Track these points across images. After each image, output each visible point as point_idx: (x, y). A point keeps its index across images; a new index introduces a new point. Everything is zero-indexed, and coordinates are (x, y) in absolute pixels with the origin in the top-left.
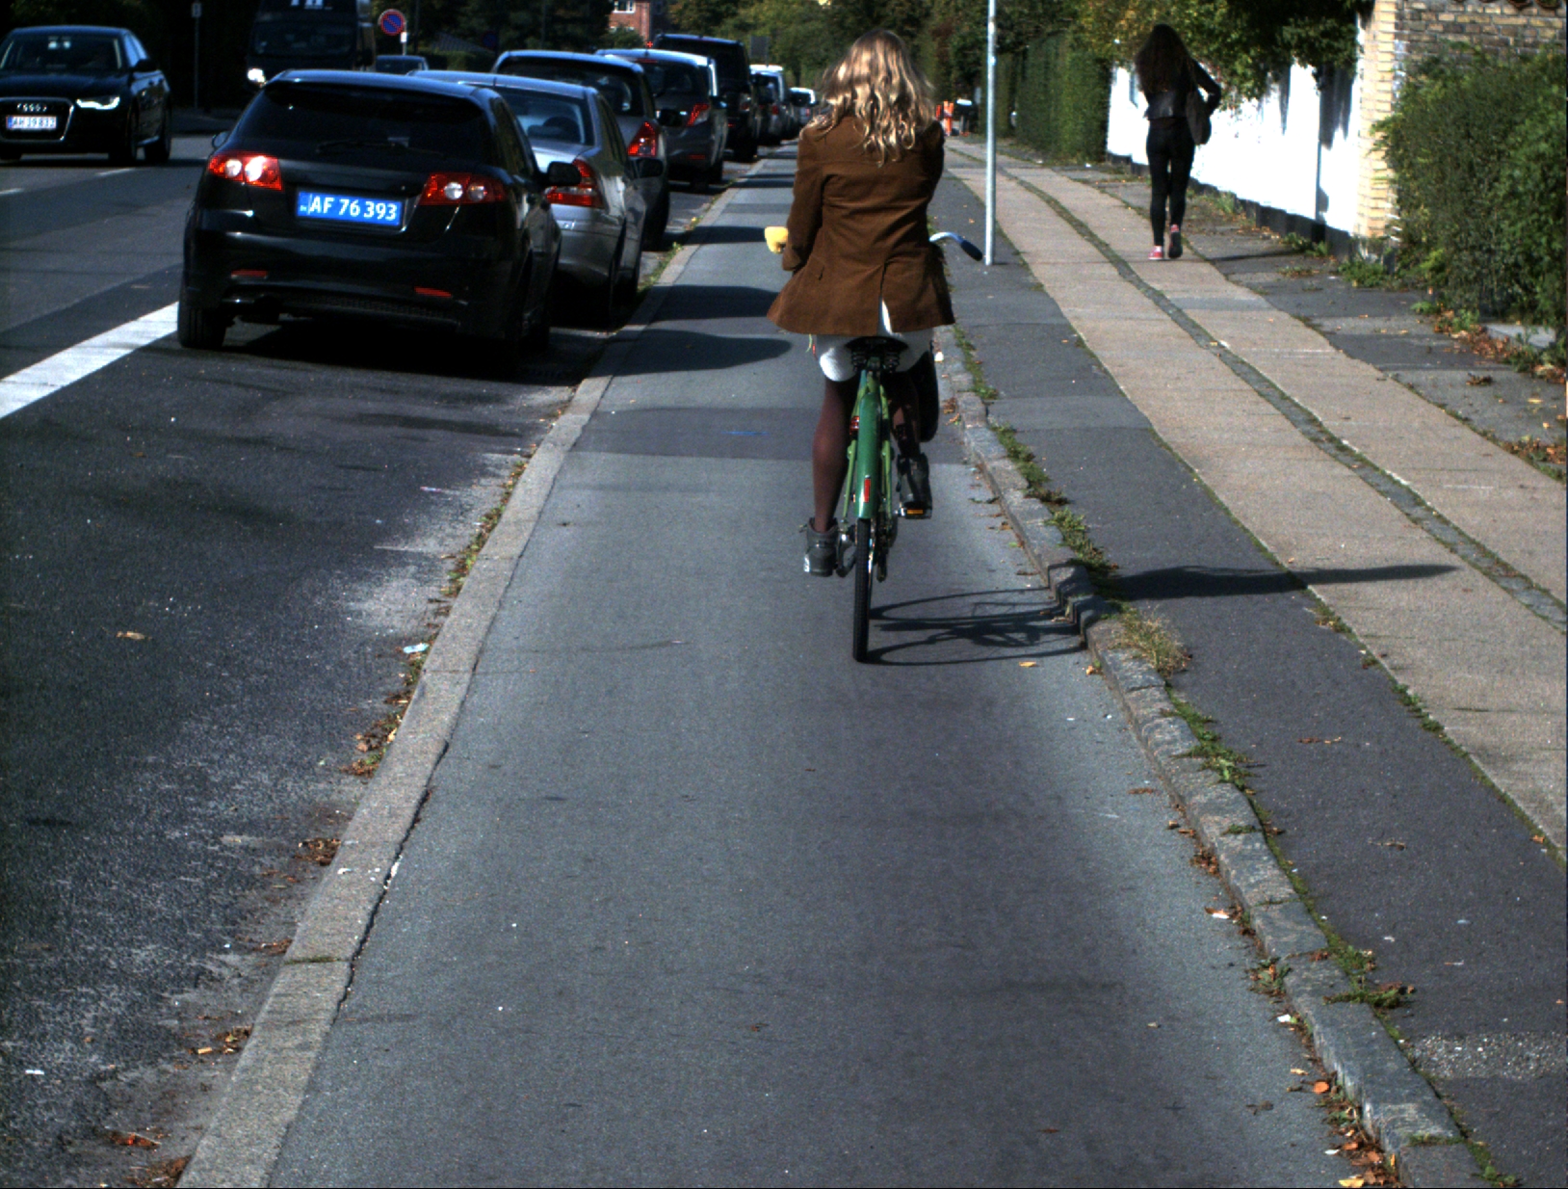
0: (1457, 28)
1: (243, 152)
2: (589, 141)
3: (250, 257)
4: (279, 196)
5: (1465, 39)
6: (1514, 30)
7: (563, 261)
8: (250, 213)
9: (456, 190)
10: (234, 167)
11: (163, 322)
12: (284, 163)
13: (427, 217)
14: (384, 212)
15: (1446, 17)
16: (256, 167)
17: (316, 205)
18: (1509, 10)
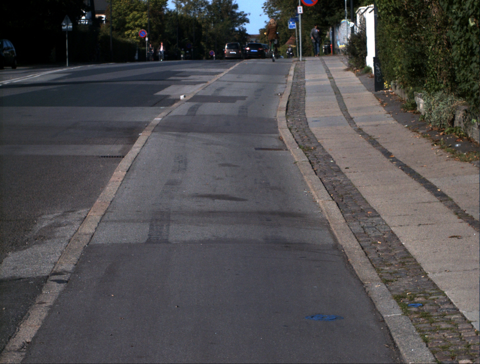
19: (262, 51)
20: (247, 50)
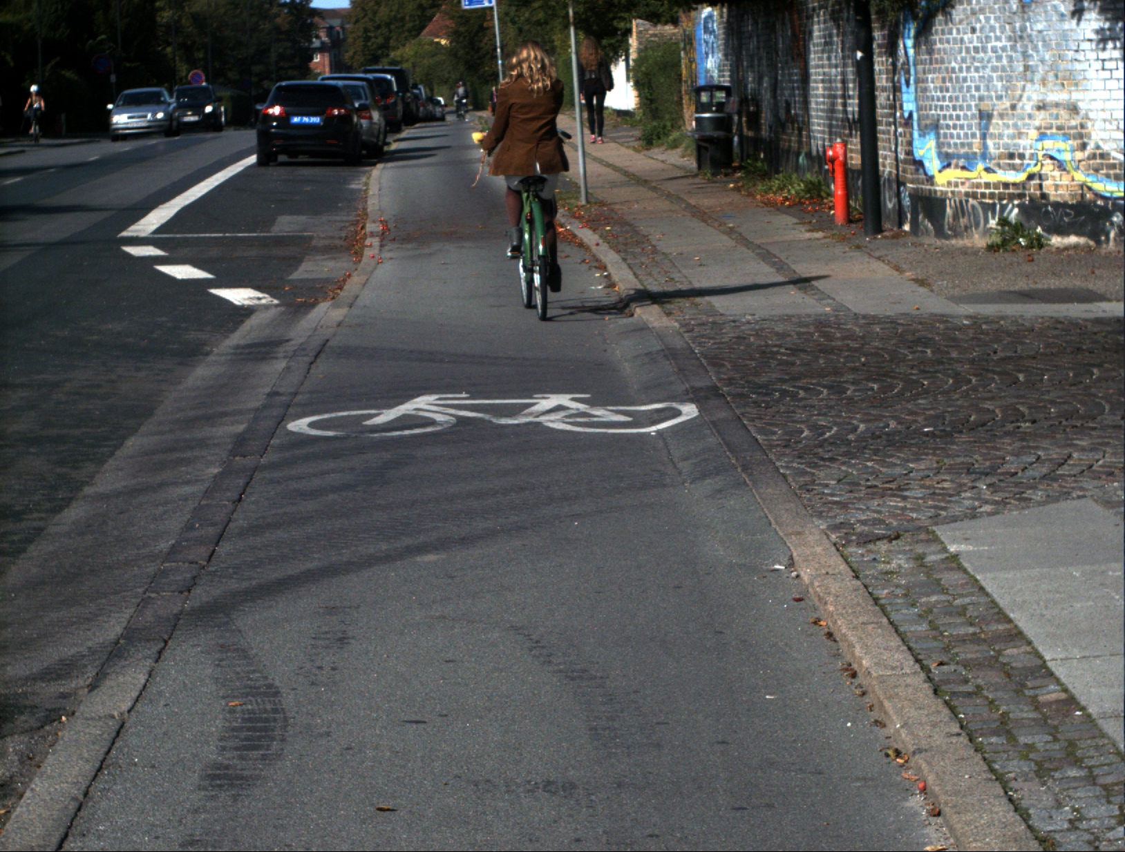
0: (655, 35)
1: (272, 106)
2: (366, 99)
3: (276, 136)
4: (284, 119)
5: (656, 39)
6: (674, 34)
7: (364, 138)
8: (275, 124)
9: (336, 112)
10: (271, 111)
11: (253, 159)
12: (287, 109)
13: (329, 120)
14: (316, 120)
15: (651, 32)
16: (276, 110)
17: (296, 120)
18: (672, 27)
19: (346, 119)
20: (273, 117)
